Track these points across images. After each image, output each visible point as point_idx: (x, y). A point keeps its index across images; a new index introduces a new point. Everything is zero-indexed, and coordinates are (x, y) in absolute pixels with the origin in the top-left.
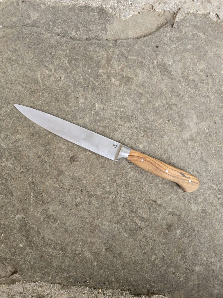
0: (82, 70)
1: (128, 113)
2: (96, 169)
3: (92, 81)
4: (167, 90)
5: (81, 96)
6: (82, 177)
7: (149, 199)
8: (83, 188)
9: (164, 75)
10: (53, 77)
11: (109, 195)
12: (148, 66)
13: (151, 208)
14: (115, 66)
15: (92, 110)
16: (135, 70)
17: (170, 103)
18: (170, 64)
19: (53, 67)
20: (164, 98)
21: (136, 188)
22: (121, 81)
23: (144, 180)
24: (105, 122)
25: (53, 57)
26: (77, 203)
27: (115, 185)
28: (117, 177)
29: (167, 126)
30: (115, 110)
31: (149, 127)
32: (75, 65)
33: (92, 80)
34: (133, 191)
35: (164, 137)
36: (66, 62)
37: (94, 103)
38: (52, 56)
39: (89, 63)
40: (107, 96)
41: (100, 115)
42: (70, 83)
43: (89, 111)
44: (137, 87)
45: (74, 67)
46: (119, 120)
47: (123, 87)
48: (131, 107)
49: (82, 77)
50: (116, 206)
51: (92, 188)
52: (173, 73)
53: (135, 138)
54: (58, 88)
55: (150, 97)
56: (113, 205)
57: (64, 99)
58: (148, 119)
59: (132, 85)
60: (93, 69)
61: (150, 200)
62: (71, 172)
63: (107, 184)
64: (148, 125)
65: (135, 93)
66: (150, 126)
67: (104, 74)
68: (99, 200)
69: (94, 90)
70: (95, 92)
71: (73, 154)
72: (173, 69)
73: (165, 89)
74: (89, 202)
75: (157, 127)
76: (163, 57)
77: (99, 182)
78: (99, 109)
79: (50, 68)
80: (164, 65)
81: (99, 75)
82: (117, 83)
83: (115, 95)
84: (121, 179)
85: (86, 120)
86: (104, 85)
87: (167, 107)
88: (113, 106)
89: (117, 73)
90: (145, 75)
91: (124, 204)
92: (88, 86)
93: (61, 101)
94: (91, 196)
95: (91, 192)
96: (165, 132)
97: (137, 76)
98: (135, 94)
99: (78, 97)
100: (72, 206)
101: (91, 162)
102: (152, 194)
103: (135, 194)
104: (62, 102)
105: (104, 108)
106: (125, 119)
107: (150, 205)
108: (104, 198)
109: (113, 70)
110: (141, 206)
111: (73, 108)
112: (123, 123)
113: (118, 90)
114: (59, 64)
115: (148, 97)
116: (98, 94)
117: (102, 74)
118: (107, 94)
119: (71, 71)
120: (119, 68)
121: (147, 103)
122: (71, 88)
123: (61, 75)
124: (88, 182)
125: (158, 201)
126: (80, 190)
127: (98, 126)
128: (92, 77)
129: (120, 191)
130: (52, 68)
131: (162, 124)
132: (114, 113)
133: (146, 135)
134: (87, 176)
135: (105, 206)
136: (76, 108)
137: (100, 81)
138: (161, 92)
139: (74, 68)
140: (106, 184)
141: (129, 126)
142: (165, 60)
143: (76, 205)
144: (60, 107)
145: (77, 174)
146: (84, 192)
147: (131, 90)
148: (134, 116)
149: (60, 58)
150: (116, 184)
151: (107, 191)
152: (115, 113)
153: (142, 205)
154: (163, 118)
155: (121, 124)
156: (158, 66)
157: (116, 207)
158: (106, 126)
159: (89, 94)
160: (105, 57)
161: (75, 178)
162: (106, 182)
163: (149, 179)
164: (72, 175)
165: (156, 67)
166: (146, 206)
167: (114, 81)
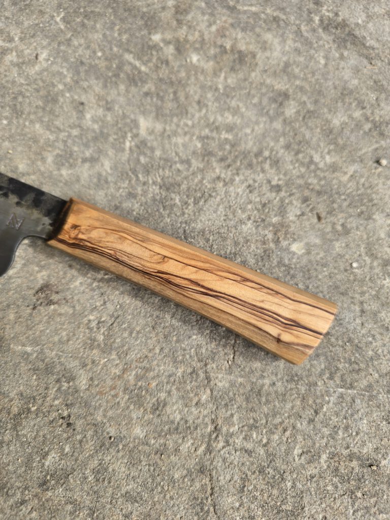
0: (101, 36)
1: (243, 146)
2: (131, 333)
3: (130, 63)
4: (359, 84)
5: (94, 101)
6: (77, 363)
7: (345, 452)
8: (75, 410)
9: (346, 48)
10: (14, 54)
11: (180, 441)
12: (295, 28)
13: (359, 495)
14: (201, 25)
15: (124, 137)
16: (258, 36)
17: (377, 119)
18: (360, 21)
19: (19, 31)
20: (354, 104)
21: (292, 408)
22: (218, 63)
23: (321, 375)
24: (169, 171)
25: (21, 10)
26: (45, 476)
27: (204, 398)
28: (214, 366)
29: (377, 185)
30: (201, 138)
31: (318, 188)
32: (83, 25)
33: (132, 60)
34: (278, 420)
35: (374, 217)
36: (58, 19)
37: (132, 116)
38: (21, 8)
39: (122, 20)
40: (176, 99)
41: (152, 149)
42: (62, 67)
43: (115, 140)
44: (269, 76)
45: (79, 29)
46: (215, 164)
47: (226, 78)
48: (253, 130)
49: (100, 54)
50: (212, 489)
51: (111, 408)
52: (370, 42)
53: (275, 220)
54: (26, 80)
55: (311, 103)
56: (198, 485)
57: (41, 107)
58: (311, 161)
59: (253, 70)
60: (134, 34)
61: (351, 457)
62: (35, 342)
63: (174, 392)
64: (315, 181)
65: (264, 90)
66: (323, 182)
67: (168, 43)
68: (141, 462)
69: (136, 85)
70: (137, 90)
71: (49, 276)
72: (371, 34)
73: (355, 82)
74: (98, 472)
75: (345, 186)
76: (337, 6)
77: (140, 384)
78: (150, 134)
79: (9, 33)
80: (344, 25)
81: (151, 48)
82: (206, 67)
83: (201, 96)
84: (230, 371)
85: (102, 165)
86: (167, 71)
87: (370, 130)
88: (193, 126)
89: (206, 41)
90: (290, 46)
91: (245, 479)
92: (119, 75)
93: (29, 113)
94: (106, 443)
95: (108, 424)
96: (375, 201)
97: (265, 49)
98: (263, 95)
99: (82, 104)
100: (26, 488)
101: (110, 307)
102: (357, 434)
103: (288, 433)
104: (32, 117)
105: (165, 130)
106: (234, 161)
107: (353, 482)
108: (160, 452)
109: (193, 35)
110: (314, 485)
111: (64, 131)
112: (229, 173)
113: (209, 84)
114: (37, 25)
115: (305, 103)
116: (147, 94)
117: (162, 45)
118: (175, 93)
119: (70, 40)
120: (210, 29)
121: (304, 118)
122: (63, 81)
123: (39, 49)
124: (96, 383)
125: (383, 463)
126: (62, 418)
127: (144, 184)
128: (131, 52)
129: (228, 420)
130: (16, 33)
131: (362, 176)
132: (199, 145)
133: (311, 210)
134: (93, 362)
135: (166, 488)
136: (75, 132)
137: (154, 60)
138: (344, 89)
139: (79, 33)
140: (169, 392)
141: (251, 182)
142: (344, 14)
143: (43, 484)
144: (22, 130)
145: (54, 353)
146: (79, 424)
147: (251, 83)
148: (266, 153)
149: (41, 11)
150: (208, 391)
151: (173, 422)
152: (203, 145)
153: (322, 484)
154: (361, 161)
155: (223, 176)
156: (326, 29)
157: (209, 491)
158: (172, 185)
159: (119, 94)
160: (170, 6)
161: (48, 369)
162: (167, 383)
163: (338, 369)
164: (35, 355)
165: (320, 30)
166: (336, 487)
167: (198, 60)
